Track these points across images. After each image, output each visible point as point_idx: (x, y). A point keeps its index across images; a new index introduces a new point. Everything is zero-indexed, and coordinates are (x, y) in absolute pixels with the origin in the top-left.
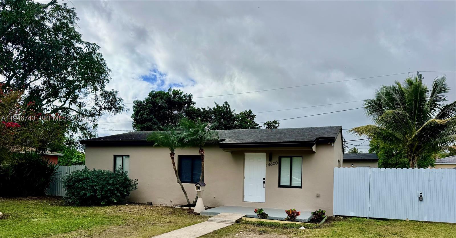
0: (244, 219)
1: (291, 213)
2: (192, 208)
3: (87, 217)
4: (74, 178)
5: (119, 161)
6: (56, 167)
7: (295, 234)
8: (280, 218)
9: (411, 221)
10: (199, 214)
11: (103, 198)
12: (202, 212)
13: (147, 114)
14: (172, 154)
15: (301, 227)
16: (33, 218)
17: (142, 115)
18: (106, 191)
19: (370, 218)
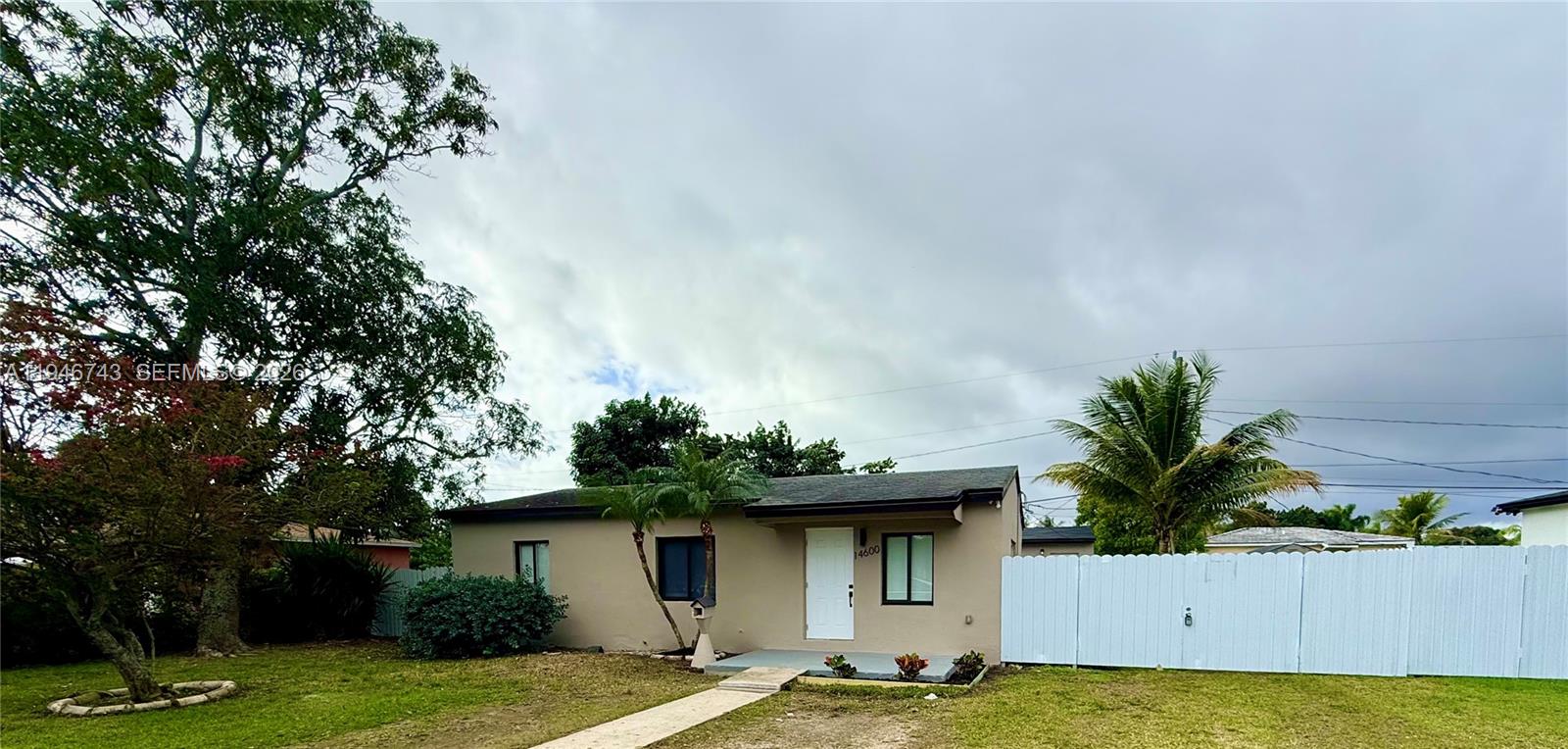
0: (801, 680)
1: (906, 663)
2: (687, 657)
3: (438, 685)
4: (421, 595)
5: (527, 554)
6: (388, 573)
7: (914, 711)
8: (884, 675)
9: (1166, 670)
10: (701, 671)
11: (487, 641)
12: (708, 667)
13: (600, 452)
14: (638, 535)
15: (928, 694)
16: (308, 693)
17: (590, 455)
18: (494, 625)
19: (1079, 666)
